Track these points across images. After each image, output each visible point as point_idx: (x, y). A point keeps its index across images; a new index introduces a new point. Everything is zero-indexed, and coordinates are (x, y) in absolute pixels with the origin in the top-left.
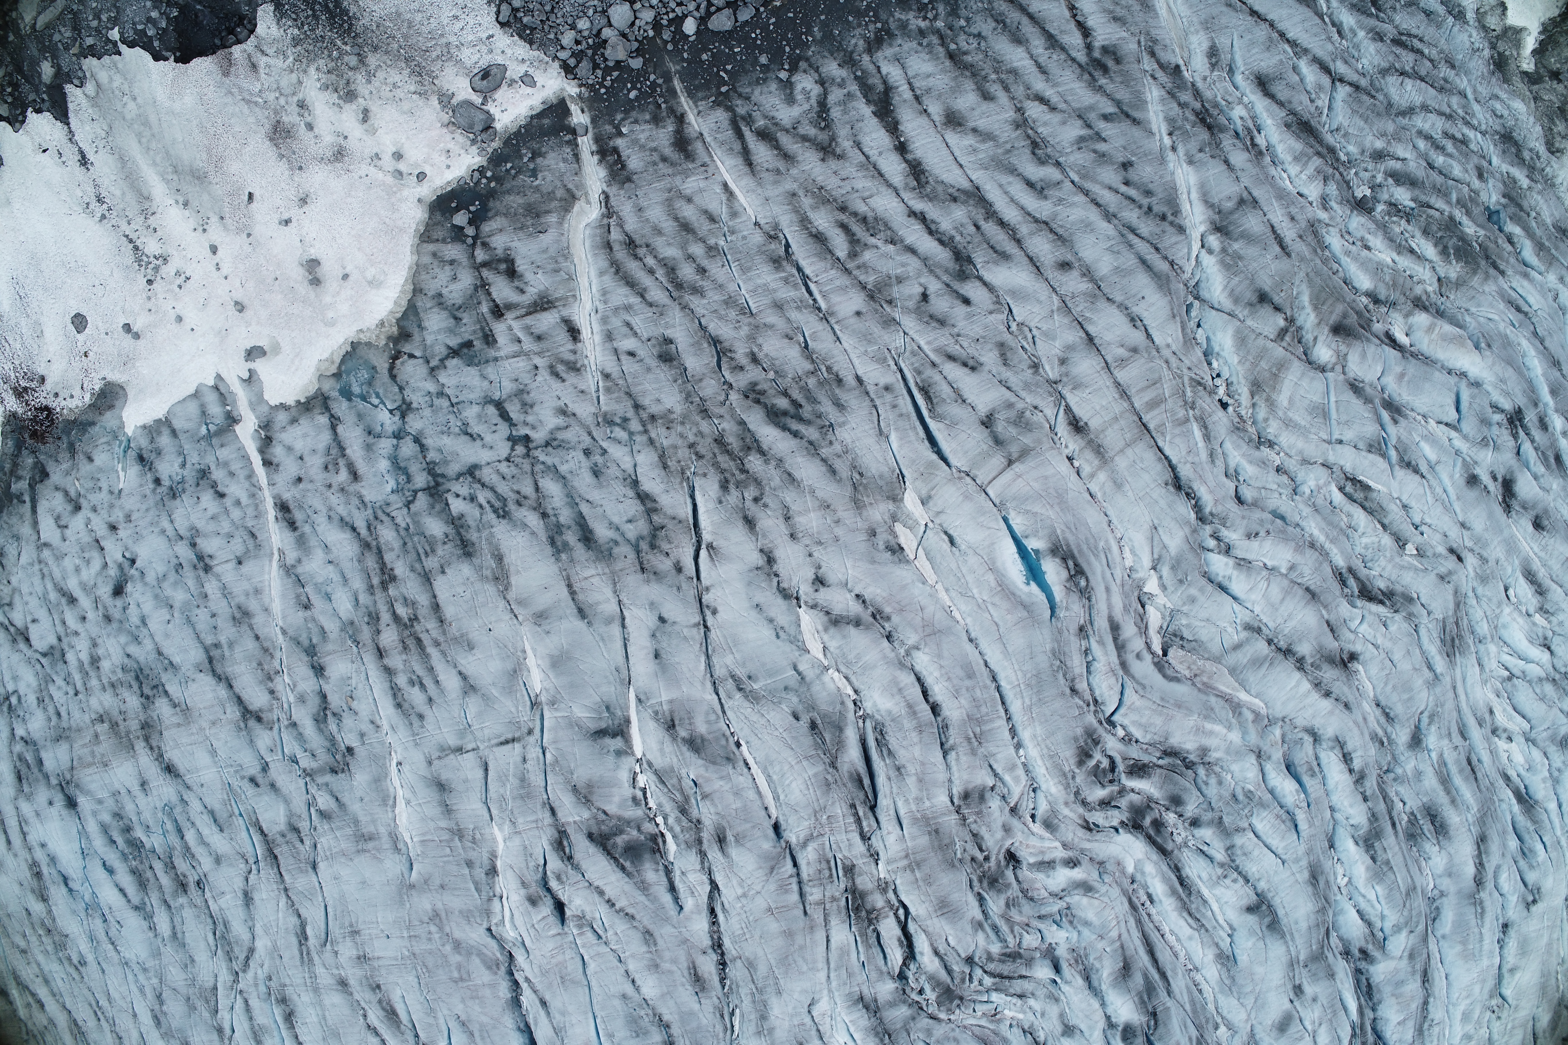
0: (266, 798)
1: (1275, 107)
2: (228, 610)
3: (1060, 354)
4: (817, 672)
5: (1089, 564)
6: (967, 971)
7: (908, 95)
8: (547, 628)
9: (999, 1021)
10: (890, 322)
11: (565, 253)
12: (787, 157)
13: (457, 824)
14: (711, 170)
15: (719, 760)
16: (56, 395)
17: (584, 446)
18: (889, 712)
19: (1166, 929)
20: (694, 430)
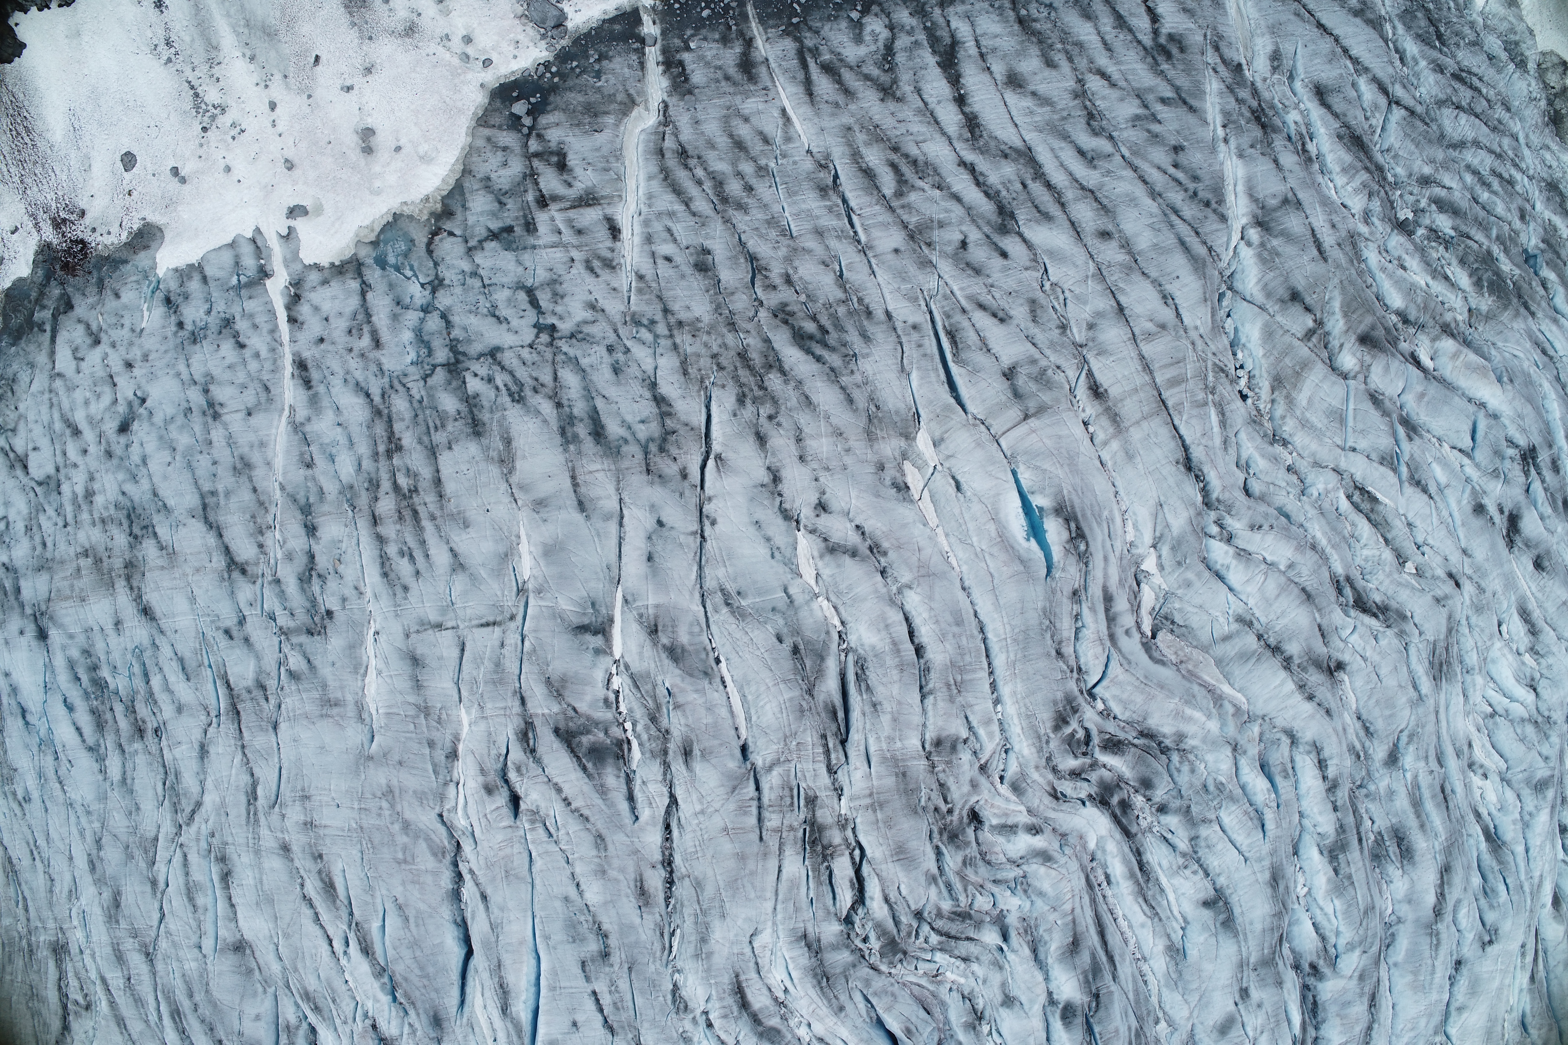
0: (238, 651)
1: (1329, 117)
2: (230, 459)
3: (1089, 319)
4: (807, 597)
5: (1091, 529)
6: (915, 925)
7: (973, 51)
8: (545, 516)
9: (940, 983)
10: (926, 264)
11: (617, 154)
12: (847, 92)
13: (425, 701)
14: (772, 94)
15: (696, 673)
16: (94, 230)
17: (608, 342)
18: (873, 648)
19: (1119, 913)
20: (719, 341)
